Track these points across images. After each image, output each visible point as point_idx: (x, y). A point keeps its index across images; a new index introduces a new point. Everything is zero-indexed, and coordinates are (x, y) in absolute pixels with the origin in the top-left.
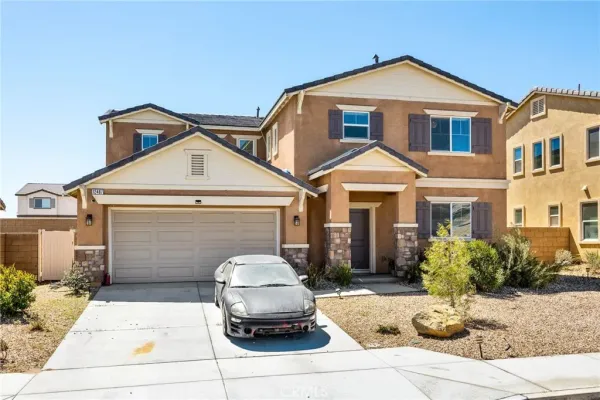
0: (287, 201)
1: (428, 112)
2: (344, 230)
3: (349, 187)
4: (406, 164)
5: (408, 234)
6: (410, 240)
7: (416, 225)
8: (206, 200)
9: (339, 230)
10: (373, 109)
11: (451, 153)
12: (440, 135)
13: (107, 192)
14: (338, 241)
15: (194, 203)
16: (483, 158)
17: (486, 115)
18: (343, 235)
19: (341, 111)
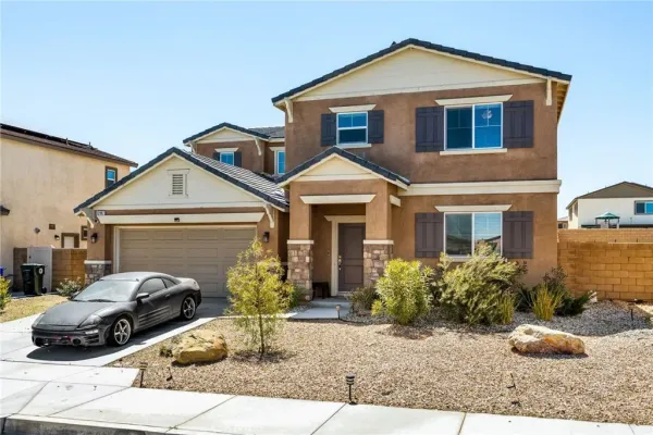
0: (258, 217)
1: (440, 102)
2: (302, 248)
3: (309, 200)
5: (376, 252)
6: (378, 259)
7: (387, 242)
8: (184, 218)
9: (297, 248)
10: (371, 107)
11: (474, 150)
12: (460, 127)
13: (108, 213)
14: (296, 259)
15: (173, 221)
16: (521, 153)
17: (524, 97)
19: (335, 114)
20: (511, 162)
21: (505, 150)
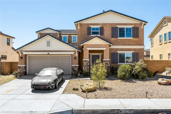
0: (73, 53)
1: (118, 26)
2: (87, 61)
3: (89, 49)
4: (106, 42)
5: (107, 62)
6: (107, 64)
7: (109, 60)
8: (50, 53)
9: (86, 61)
10: (100, 26)
11: (125, 38)
12: (122, 33)
13: (26, 51)
14: (85, 64)
15: (47, 54)
16: (136, 39)
17: (137, 26)
18: (87, 63)
19: (91, 27)
20: (134, 41)
21: (133, 38)
